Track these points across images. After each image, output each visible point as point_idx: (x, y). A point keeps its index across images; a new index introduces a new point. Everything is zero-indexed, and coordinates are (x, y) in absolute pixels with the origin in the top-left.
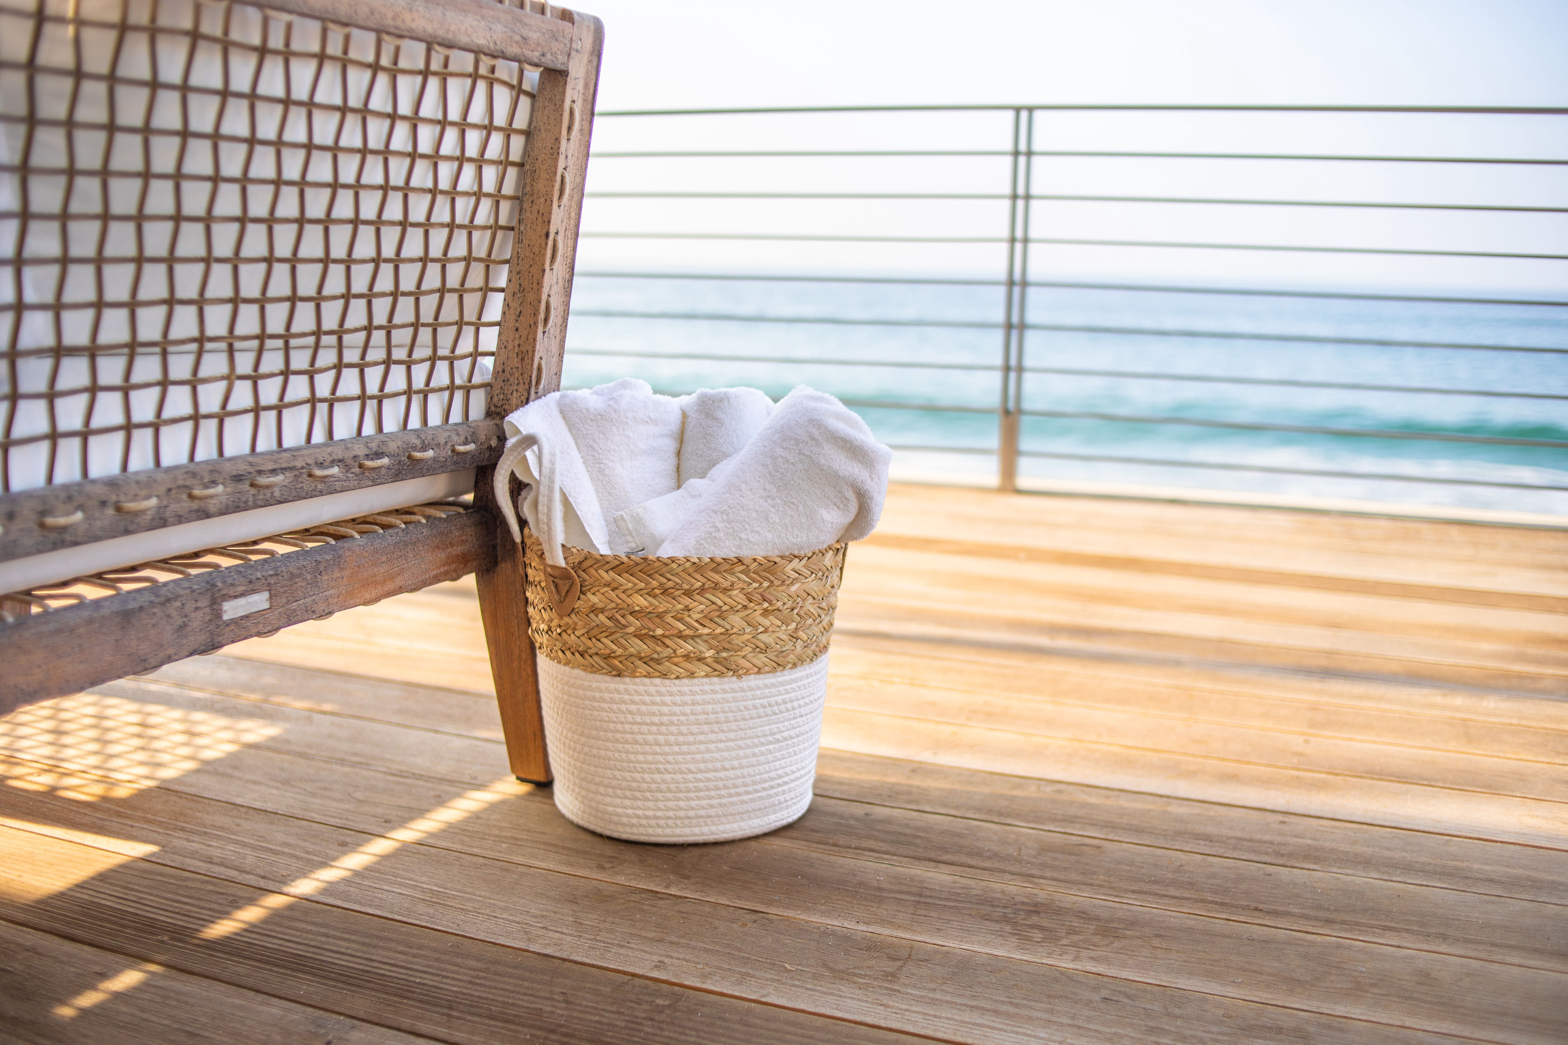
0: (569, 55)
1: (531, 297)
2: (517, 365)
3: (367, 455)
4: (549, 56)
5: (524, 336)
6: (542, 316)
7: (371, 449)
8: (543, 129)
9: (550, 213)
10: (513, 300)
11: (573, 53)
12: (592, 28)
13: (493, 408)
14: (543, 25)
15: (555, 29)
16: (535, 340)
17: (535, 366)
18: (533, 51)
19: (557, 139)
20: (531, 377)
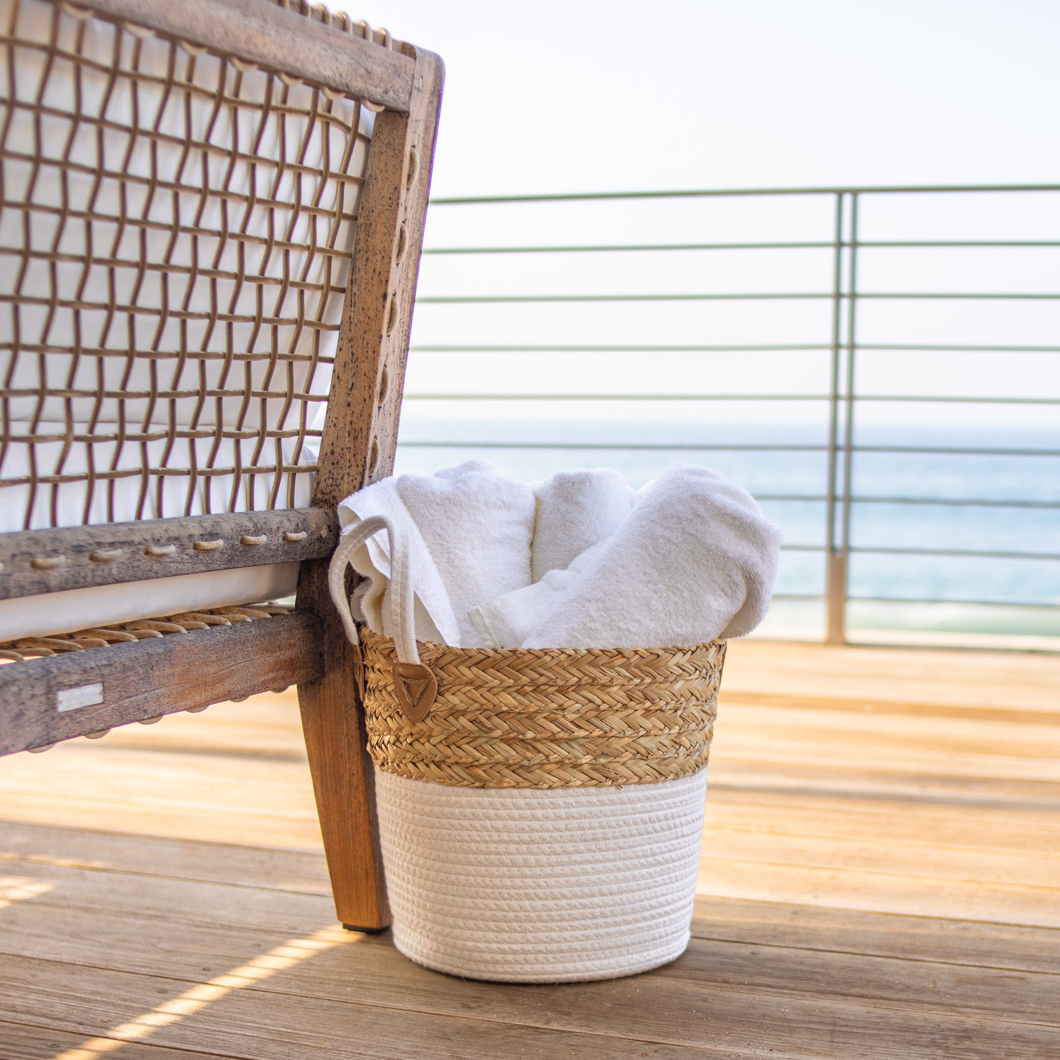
0: (410, 94)
1: (365, 367)
2: (348, 445)
3: (202, 535)
4: (391, 94)
5: (357, 411)
6: (378, 389)
7: (205, 528)
8: (379, 178)
9: (388, 272)
10: (345, 372)
11: (415, 92)
12: (433, 65)
13: (320, 495)
14: (386, 59)
15: (397, 64)
16: (370, 416)
17: (370, 445)
18: (376, 87)
19: (396, 188)
20: (365, 458)
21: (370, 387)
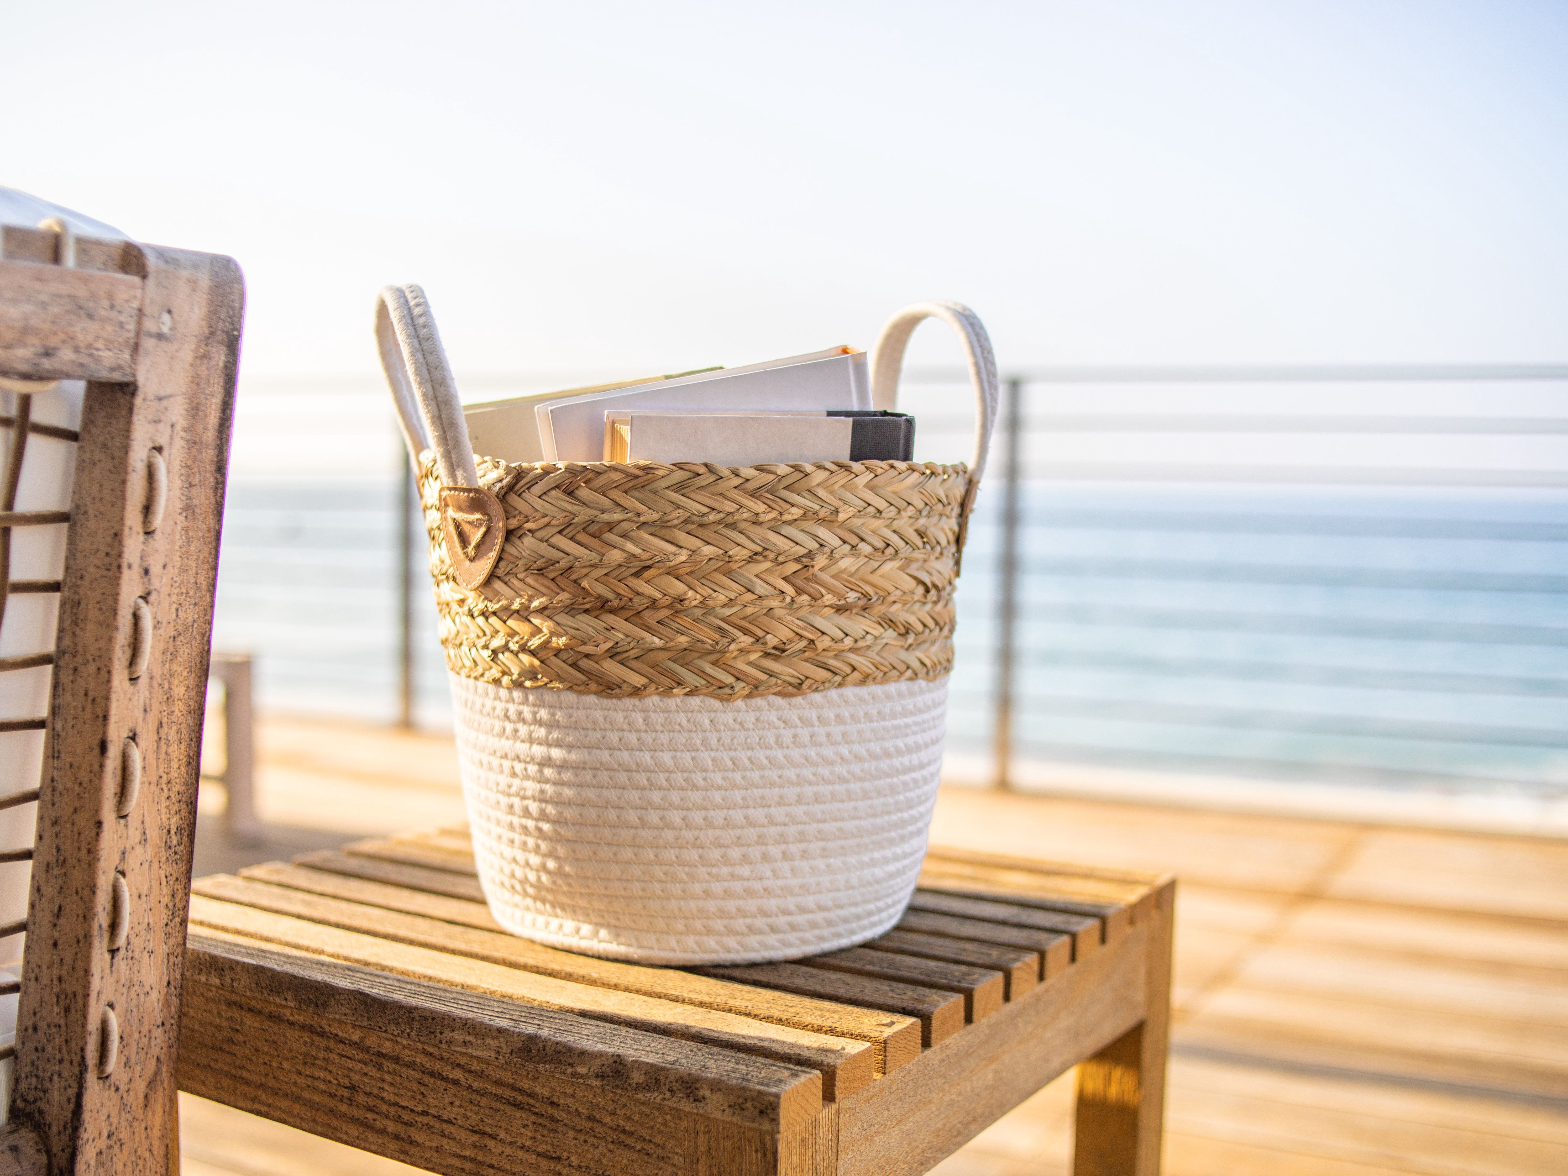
0: (136, 348)
1: (77, 878)
2: (57, 1020)
4: (66, 354)
5: (68, 960)
6: (102, 918)
8: (91, 512)
9: (107, 699)
10: (48, 881)
11: (148, 343)
12: (206, 279)
13: (20, 1103)
15: (88, 294)
16: (87, 972)
17: (94, 1023)
19: (116, 535)
20: (82, 1050)
21: (85, 917)
